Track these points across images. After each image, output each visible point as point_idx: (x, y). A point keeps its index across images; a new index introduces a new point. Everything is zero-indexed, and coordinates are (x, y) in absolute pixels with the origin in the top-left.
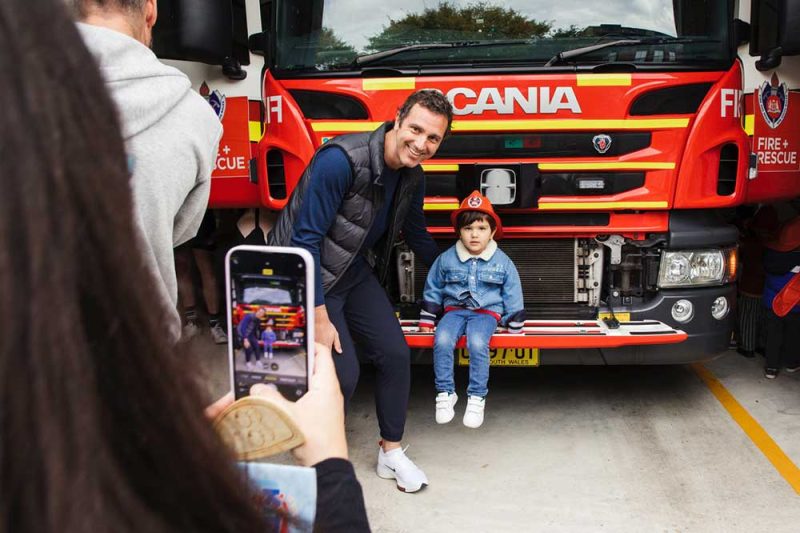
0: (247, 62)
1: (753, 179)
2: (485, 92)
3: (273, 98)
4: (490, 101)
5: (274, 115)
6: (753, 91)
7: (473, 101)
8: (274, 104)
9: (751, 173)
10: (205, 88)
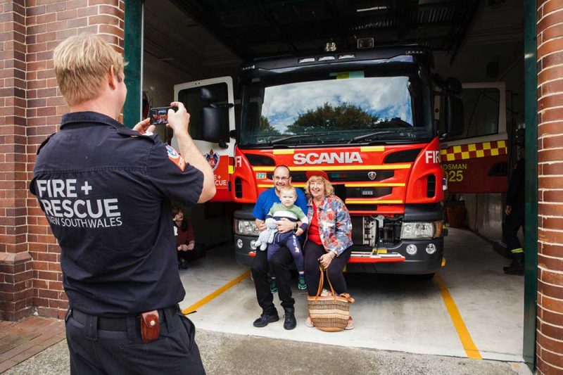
0: (229, 142)
1: (445, 190)
2: (322, 155)
3: (238, 157)
4: (324, 158)
5: (238, 164)
7: (318, 158)
8: (238, 159)
9: (443, 188)
10: (212, 152)
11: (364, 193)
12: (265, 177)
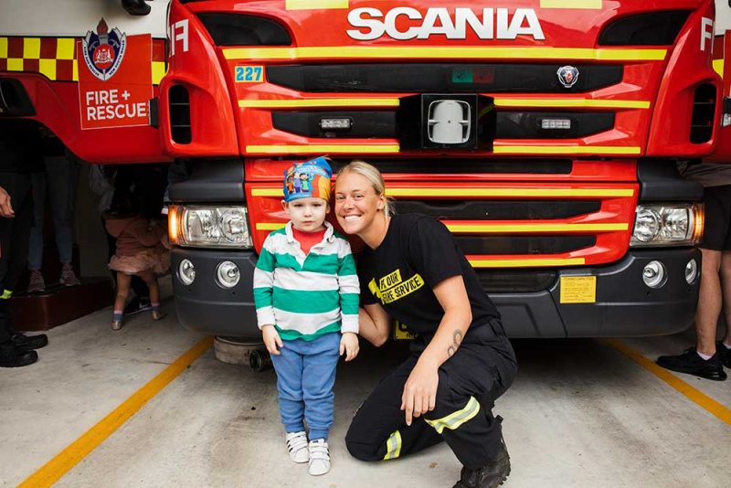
1: (727, 126)
2: (432, 13)
3: (179, 25)
4: (438, 23)
6: (723, 33)
7: (418, 23)
8: (179, 31)
9: (725, 120)
10: (102, 26)
11: (548, 124)
12: (261, 79)
